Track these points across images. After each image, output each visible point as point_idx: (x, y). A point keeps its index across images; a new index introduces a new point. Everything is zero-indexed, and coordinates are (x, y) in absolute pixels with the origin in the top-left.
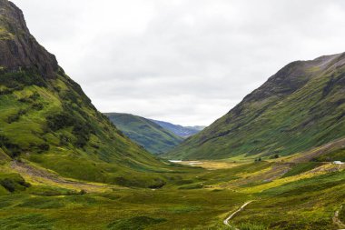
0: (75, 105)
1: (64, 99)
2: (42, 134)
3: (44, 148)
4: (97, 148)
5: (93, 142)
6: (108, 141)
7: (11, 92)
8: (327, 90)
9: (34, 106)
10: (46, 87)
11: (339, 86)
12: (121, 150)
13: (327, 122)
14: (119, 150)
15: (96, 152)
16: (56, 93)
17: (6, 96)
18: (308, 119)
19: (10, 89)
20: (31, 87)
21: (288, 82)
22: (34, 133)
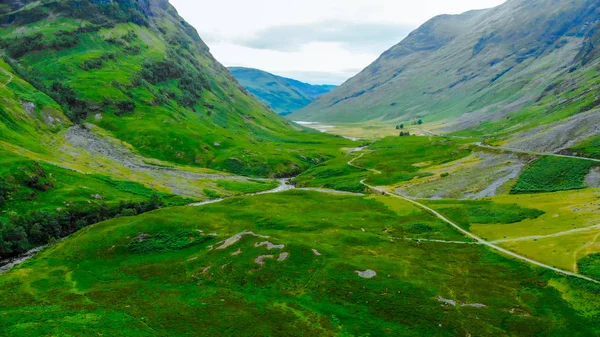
0: (185, 52)
1: (170, 43)
2: (128, 87)
3: (126, 108)
4: (212, 107)
5: (207, 101)
6: (226, 99)
7: (97, 30)
8: (478, 48)
9: (128, 49)
10: (147, 25)
11: (493, 44)
12: (242, 111)
13: (478, 84)
14: (238, 111)
15: (209, 114)
16: (160, 35)
17: (89, 34)
18: (455, 81)
19: (95, 26)
20: (126, 25)
21: (432, 38)
22: (116, 85)
